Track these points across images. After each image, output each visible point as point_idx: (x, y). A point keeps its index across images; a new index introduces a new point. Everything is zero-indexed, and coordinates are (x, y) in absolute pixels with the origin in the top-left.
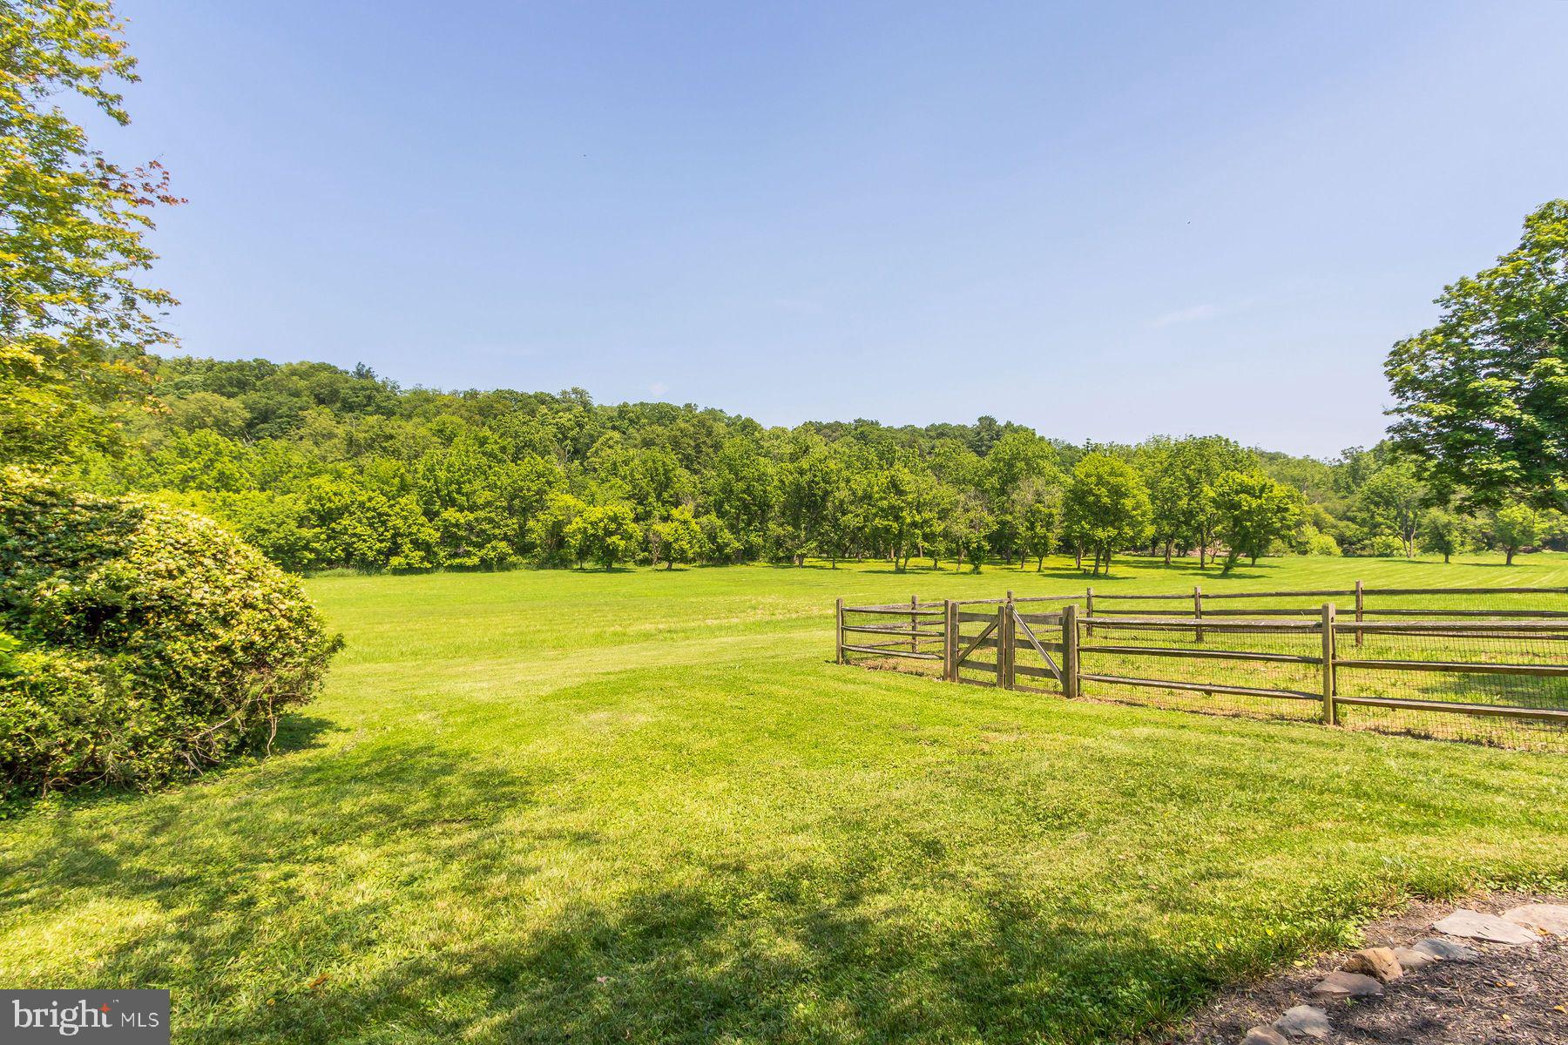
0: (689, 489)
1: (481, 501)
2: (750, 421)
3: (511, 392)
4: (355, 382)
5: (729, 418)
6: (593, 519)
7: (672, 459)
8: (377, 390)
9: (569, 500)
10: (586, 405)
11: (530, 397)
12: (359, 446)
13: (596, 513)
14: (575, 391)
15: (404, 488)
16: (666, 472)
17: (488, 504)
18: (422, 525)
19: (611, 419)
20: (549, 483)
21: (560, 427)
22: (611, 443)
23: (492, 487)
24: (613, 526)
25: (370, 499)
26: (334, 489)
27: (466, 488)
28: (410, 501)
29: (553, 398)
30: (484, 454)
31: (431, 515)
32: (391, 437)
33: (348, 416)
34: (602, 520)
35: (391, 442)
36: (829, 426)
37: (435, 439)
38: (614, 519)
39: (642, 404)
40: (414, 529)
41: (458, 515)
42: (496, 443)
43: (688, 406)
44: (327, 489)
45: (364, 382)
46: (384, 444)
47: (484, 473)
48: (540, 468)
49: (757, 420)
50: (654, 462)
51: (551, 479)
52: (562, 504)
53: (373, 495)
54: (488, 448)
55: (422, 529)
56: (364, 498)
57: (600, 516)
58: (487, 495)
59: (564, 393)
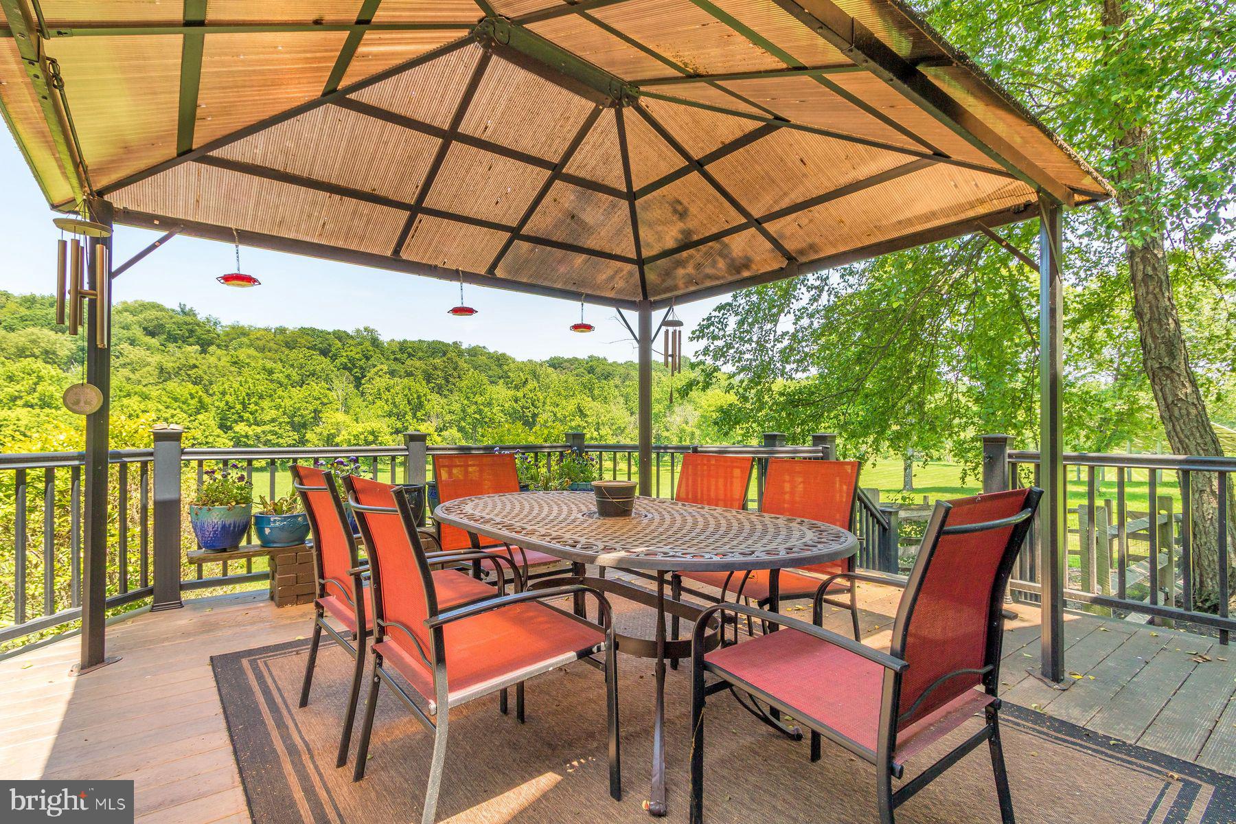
1: (268, 418)
2: (503, 355)
3: (313, 330)
4: (181, 318)
5: (489, 353)
6: (355, 433)
7: (423, 388)
8: (198, 325)
9: (340, 417)
10: (375, 342)
11: (329, 333)
12: (169, 373)
13: (359, 428)
14: (366, 329)
15: (202, 407)
17: (273, 420)
18: (218, 436)
19: (393, 352)
20: (323, 404)
22: (380, 373)
23: (278, 408)
24: (371, 438)
25: (173, 416)
26: (142, 407)
27: (252, 407)
28: (209, 419)
29: (348, 335)
31: (224, 427)
34: (363, 433)
38: (372, 433)
39: (420, 341)
40: (211, 439)
41: (247, 428)
43: (455, 343)
44: (135, 408)
45: (188, 319)
47: (271, 396)
50: (410, 389)
51: (325, 401)
52: (334, 420)
53: (175, 412)
55: (217, 439)
56: (168, 415)
57: (361, 430)
58: (273, 413)
59: (358, 331)
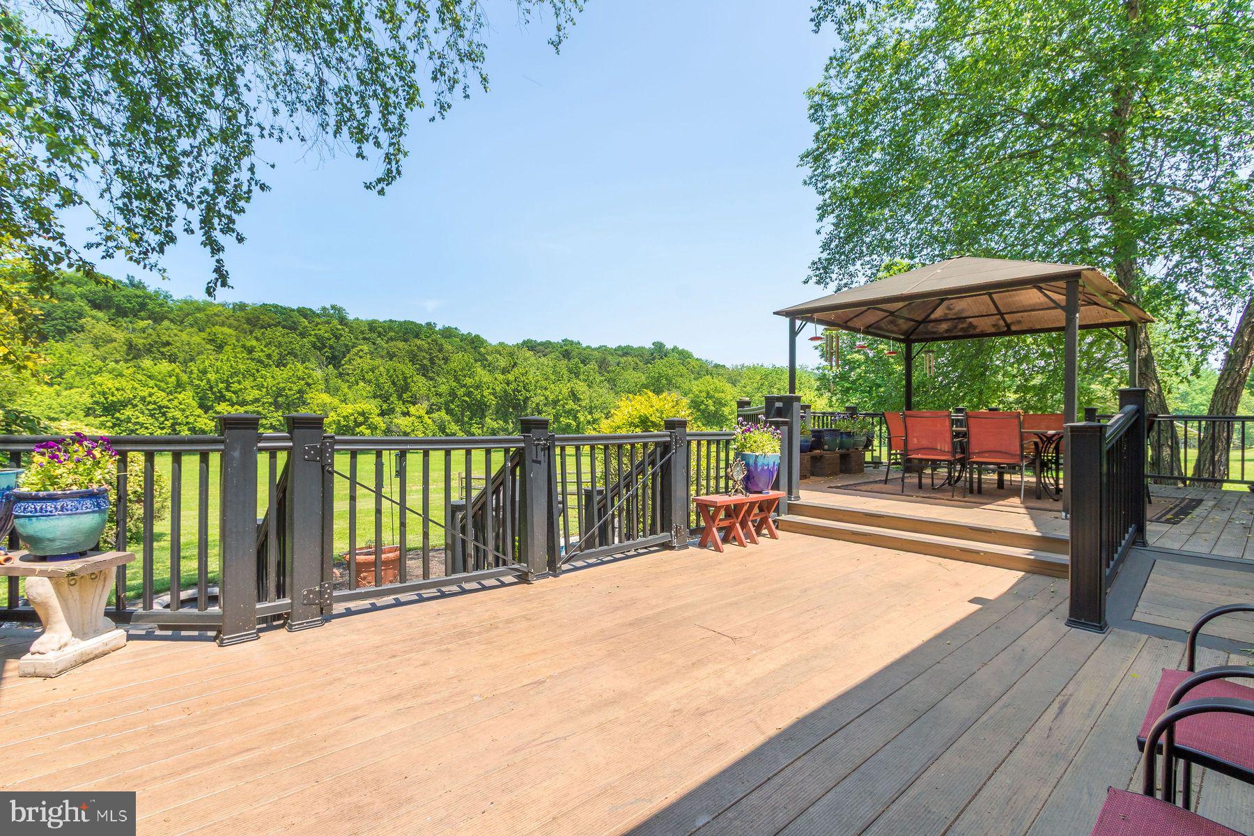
0: (424, 391)
1: (249, 398)
2: (477, 337)
3: (276, 306)
4: (131, 291)
5: (463, 335)
6: (345, 414)
7: (408, 369)
8: (150, 298)
9: (326, 398)
10: (343, 320)
11: (293, 310)
12: (139, 350)
13: (348, 409)
14: (333, 307)
15: (180, 385)
16: (405, 379)
17: (257, 400)
19: (362, 332)
20: (308, 385)
21: (319, 338)
22: (361, 354)
23: (260, 387)
24: (361, 419)
25: (151, 395)
26: (117, 385)
27: (235, 386)
28: (187, 397)
29: (314, 313)
30: (253, 360)
31: (206, 409)
32: (168, 344)
33: (123, 321)
34: (353, 415)
35: (168, 348)
36: (541, 344)
37: (209, 346)
38: (363, 414)
39: (391, 321)
40: (191, 419)
41: (229, 408)
42: (262, 351)
43: (429, 324)
44: (110, 386)
45: (139, 292)
46: (162, 350)
47: (253, 375)
48: (300, 374)
49: (484, 336)
50: (395, 370)
51: (310, 381)
52: (320, 401)
53: (153, 391)
54: (256, 355)
55: (198, 419)
56: (146, 394)
57: (350, 411)
58: (256, 393)
59: (324, 309)
